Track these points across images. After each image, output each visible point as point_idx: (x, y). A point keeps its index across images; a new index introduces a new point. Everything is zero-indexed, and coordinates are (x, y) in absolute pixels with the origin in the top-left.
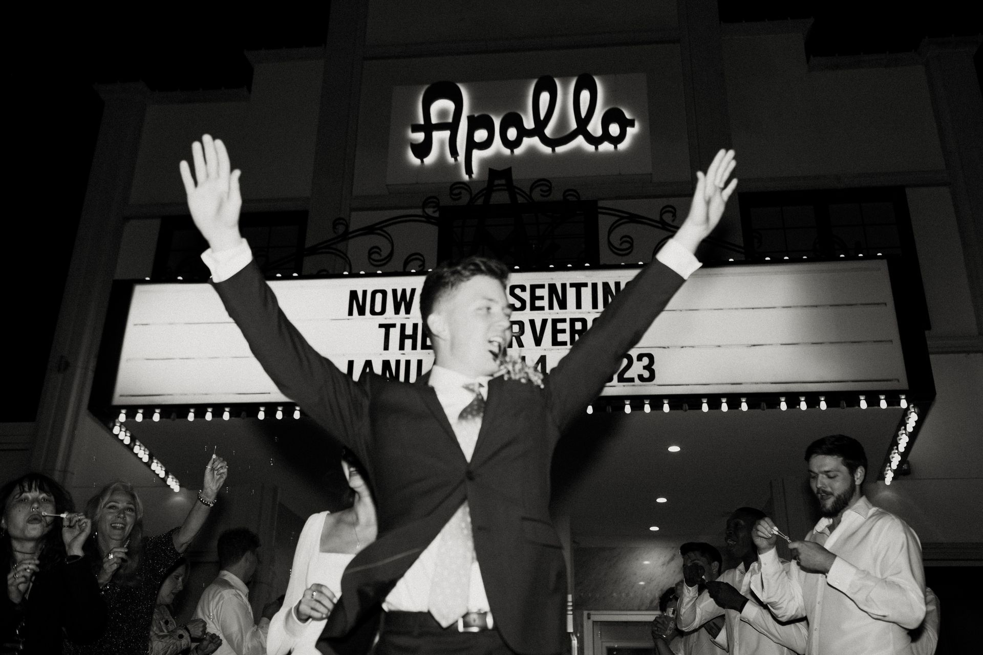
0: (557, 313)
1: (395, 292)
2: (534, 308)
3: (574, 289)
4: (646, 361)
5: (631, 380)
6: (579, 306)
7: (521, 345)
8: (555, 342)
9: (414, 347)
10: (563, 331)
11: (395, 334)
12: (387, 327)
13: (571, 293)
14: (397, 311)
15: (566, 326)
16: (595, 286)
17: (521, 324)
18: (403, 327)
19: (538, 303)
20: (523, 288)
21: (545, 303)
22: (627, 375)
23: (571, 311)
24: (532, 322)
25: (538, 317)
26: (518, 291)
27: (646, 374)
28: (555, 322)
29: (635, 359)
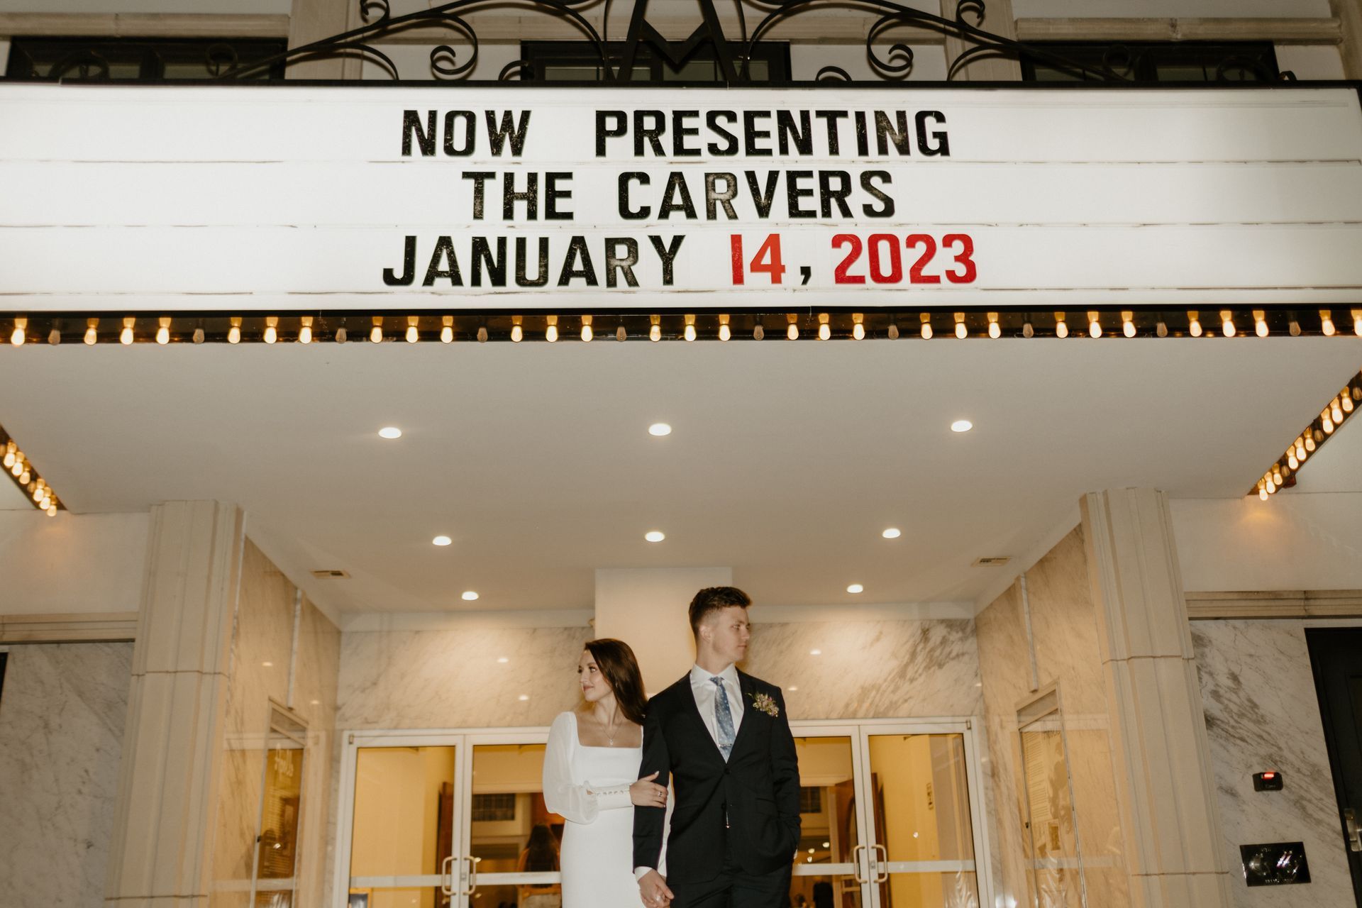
0: (795, 162)
1: (490, 116)
2: (751, 150)
3: (824, 121)
4: (958, 247)
5: (935, 279)
6: (834, 149)
7: (733, 216)
8: (794, 211)
9: (532, 215)
10: (809, 193)
11: (494, 190)
12: (479, 178)
13: (819, 128)
14: (496, 147)
15: (813, 184)
16: (860, 117)
17: (732, 180)
18: (509, 178)
19: (760, 143)
20: (731, 117)
21: (773, 143)
22: (926, 271)
23: (820, 159)
24: (751, 176)
25: (761, 167)
26: (721, 121)
27: (961, 270)
28: (792, 176)
29: (939, 243)
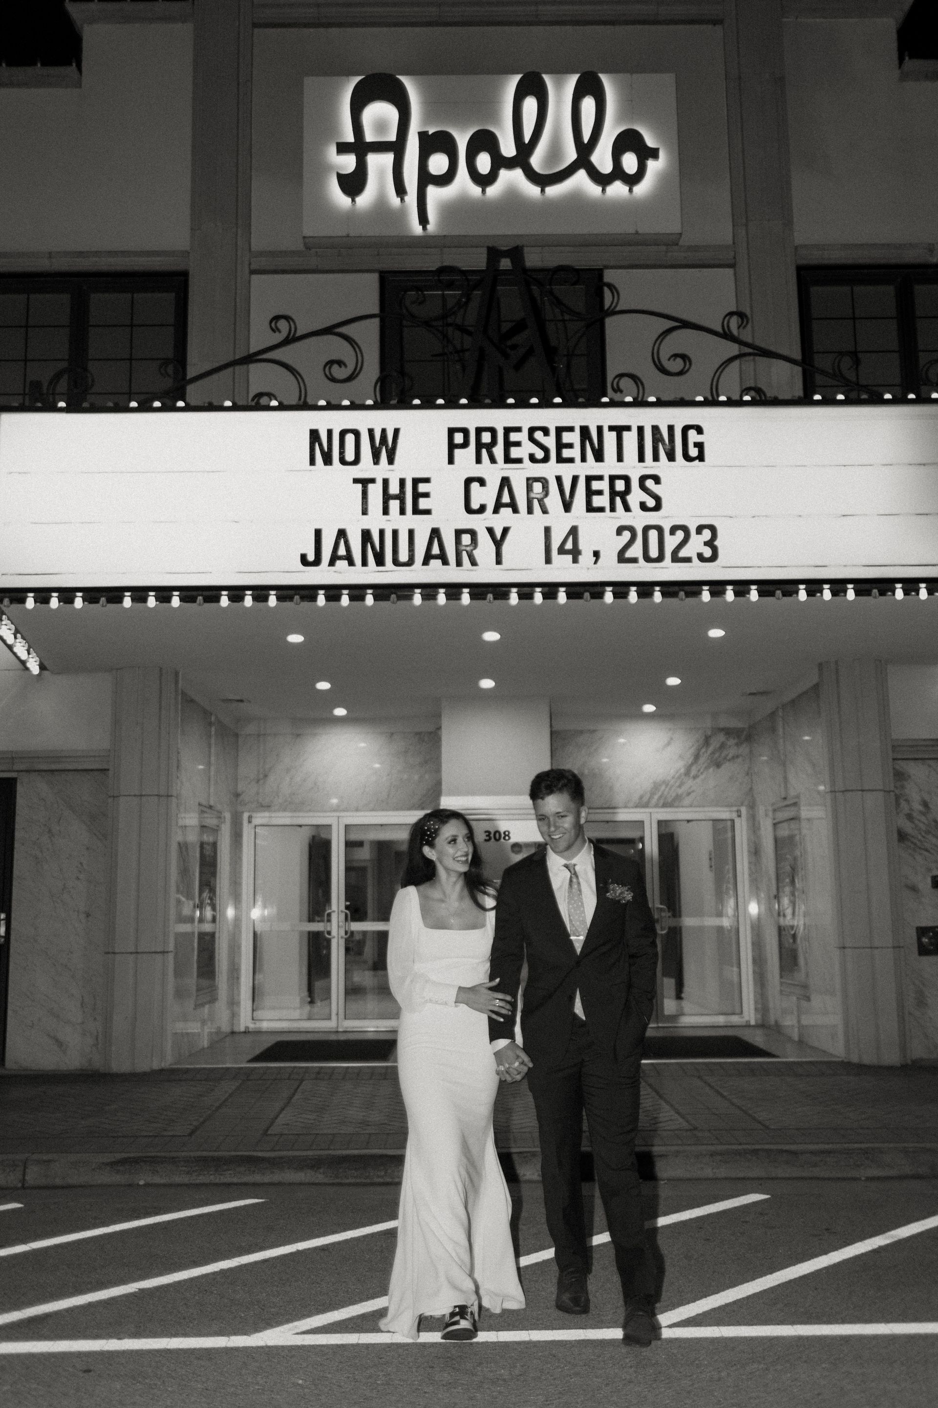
0: (591, 467)
1: (371, 432)
2: (560, 460)
3: (614, 434)
4: (707, 534)
5: (688, 560)
6: (620, 458)
7: (545, 511)
8: (590, 508)
9: (402, 512)
10: (600, 493)
11: (375, 492)
12: (365, 482)
13: (610, 439)
14: (376, 460)
15: (604, 485)
16: (641, 430)
17: (544, 482)
18: (386, 482)
19: (566, 453)
20: (546, 431)
21: (575, 453)
22: (682, 554)
23: (610, 466)
24: (559, 479)
25: (567, 472)
26: (538, 435)
27: (708, 552)
28: (589, 479)
29: (693, 531)
